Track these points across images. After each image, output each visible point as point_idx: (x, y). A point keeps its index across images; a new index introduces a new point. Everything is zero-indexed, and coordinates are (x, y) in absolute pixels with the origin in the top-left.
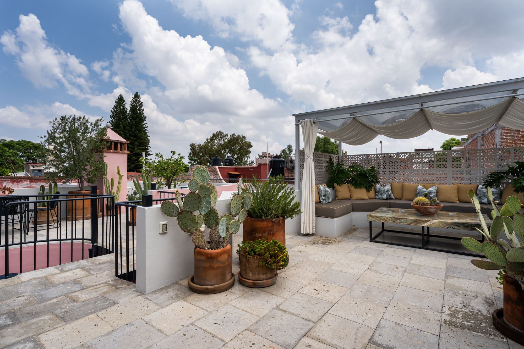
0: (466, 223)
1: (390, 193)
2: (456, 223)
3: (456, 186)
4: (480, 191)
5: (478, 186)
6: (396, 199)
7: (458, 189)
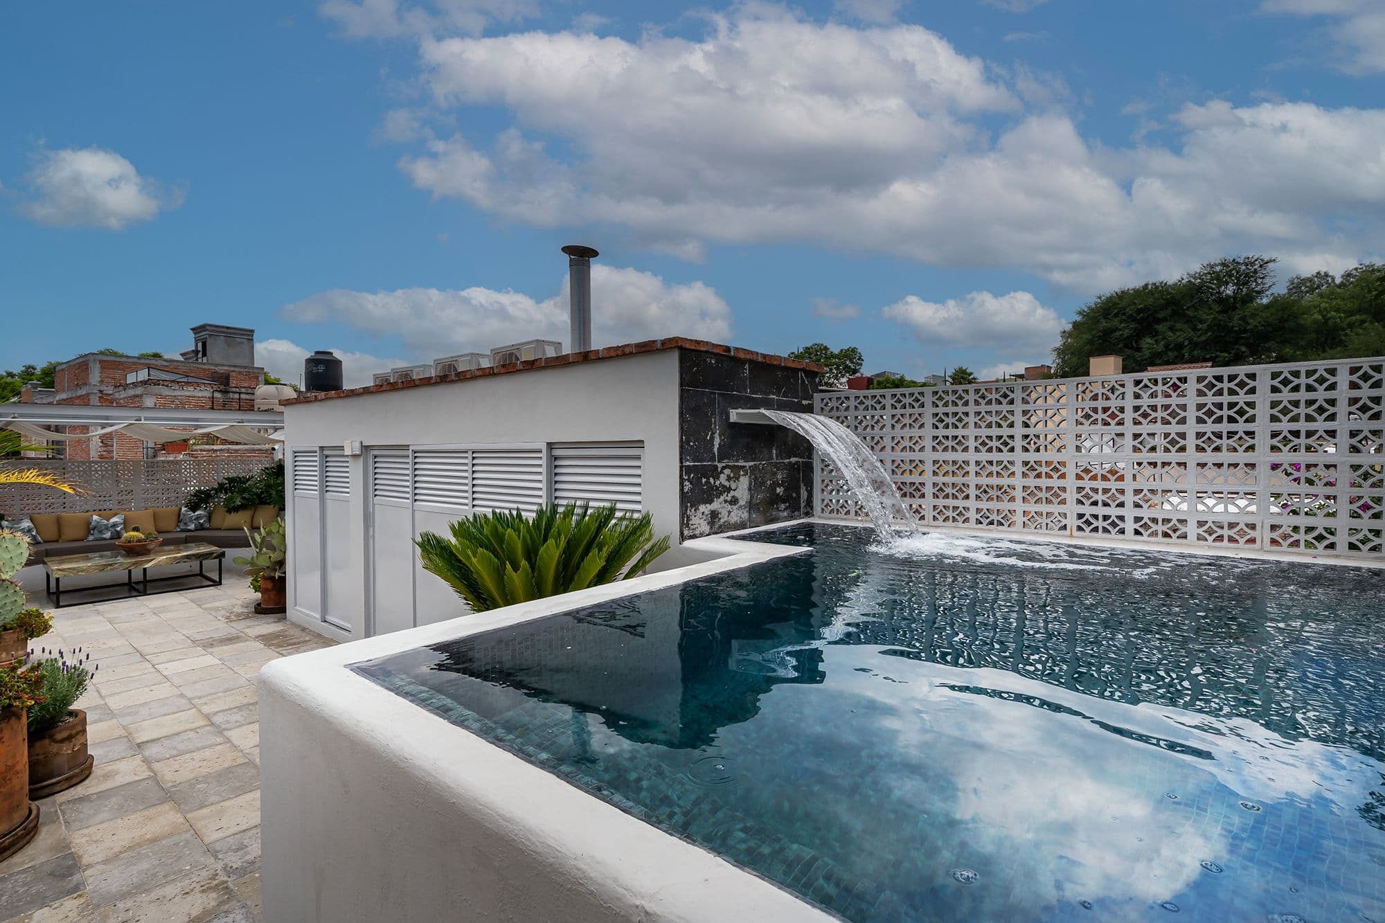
0: (197, 554)
1: (34, 533)
2: (187, 556)
3: (150, 511)
4: (184, 515)
5: (181, 509)
6: (45, 542)
7: (155, 516)
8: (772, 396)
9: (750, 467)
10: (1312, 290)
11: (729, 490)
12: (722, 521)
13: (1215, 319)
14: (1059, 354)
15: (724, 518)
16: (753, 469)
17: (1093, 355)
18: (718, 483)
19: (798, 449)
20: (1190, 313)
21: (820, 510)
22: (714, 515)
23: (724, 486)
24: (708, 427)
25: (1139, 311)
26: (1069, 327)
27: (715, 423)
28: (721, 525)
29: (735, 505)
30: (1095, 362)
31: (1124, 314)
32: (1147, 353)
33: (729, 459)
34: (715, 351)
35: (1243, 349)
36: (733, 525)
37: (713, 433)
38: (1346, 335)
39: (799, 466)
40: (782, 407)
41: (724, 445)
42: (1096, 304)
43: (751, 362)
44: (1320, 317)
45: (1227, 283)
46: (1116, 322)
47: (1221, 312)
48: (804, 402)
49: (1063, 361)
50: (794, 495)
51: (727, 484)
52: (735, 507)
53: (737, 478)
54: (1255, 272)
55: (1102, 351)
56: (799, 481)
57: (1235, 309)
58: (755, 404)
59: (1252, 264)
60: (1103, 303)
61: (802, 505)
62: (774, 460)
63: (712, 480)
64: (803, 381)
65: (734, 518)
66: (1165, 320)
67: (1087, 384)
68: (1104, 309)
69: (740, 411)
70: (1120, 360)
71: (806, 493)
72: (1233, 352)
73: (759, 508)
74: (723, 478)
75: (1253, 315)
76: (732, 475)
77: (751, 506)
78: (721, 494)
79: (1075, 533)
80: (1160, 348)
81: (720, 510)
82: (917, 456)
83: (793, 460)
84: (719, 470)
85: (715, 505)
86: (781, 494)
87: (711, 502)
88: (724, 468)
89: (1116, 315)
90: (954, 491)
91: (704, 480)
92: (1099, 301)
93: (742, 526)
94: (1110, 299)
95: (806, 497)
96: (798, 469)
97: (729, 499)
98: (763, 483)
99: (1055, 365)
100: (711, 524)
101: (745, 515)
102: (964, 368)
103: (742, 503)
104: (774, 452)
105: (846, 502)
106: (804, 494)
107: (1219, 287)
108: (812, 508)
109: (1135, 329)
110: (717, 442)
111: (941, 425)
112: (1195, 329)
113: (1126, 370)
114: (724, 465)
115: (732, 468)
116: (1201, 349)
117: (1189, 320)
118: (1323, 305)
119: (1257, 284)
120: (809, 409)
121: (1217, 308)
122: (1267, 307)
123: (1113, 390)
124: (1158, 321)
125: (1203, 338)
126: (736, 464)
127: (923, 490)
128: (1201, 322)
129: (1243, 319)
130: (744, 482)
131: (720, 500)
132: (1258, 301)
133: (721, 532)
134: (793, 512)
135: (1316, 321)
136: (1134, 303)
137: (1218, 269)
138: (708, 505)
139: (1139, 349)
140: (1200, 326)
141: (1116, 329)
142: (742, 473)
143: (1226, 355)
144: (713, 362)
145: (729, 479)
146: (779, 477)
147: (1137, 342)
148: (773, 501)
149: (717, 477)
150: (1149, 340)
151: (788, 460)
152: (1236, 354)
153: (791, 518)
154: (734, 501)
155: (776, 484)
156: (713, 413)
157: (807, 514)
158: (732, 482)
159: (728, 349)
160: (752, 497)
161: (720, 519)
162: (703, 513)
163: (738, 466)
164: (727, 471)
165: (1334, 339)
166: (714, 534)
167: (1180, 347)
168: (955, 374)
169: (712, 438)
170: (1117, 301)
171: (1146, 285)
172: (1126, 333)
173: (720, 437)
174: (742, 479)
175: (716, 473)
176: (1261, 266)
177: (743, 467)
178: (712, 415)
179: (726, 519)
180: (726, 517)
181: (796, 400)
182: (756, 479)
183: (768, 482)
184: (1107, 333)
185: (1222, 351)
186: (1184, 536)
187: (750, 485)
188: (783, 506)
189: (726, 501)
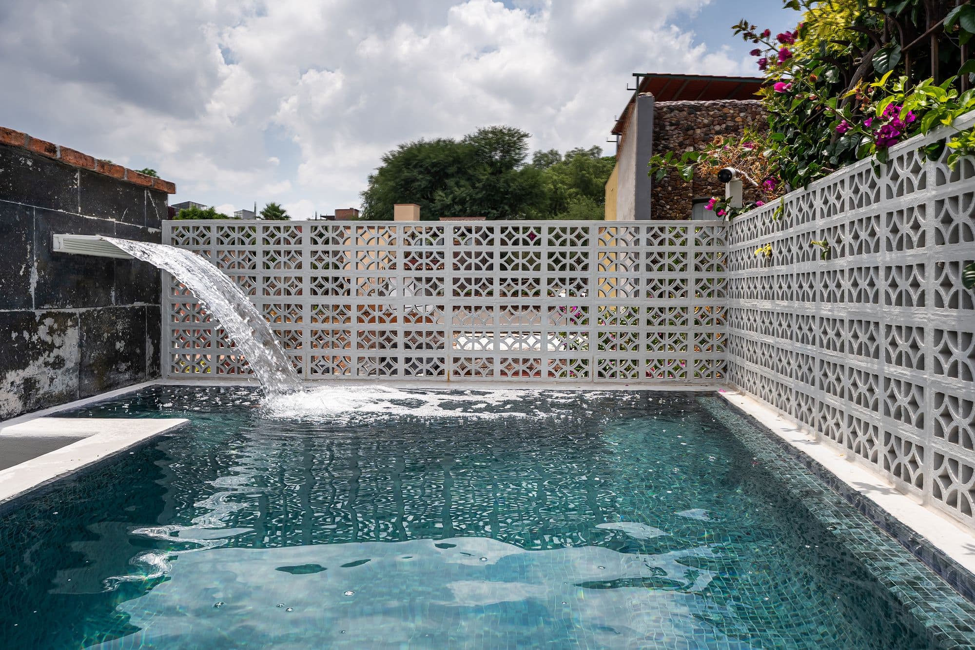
8: (110, 220)
9: (81, 315)
10: (548, 164)
11: (51, 347)
12: (41, 392)
13: (488, 179)
14: (366, 198)
15: (44, 387)
16: (85, 317)
17: (396, 203)
18: (35, 338)
19: (143, 290)
20: (470, 172)
21: (169, 368)
22: (29, 384)
23: (43, 343)
24: (21, 257)
25: (434, 165)
26: (376, 173)
27: (31, 252)
28: (39, 399)
29: (60, 368)
30: (398, 209)
31: (421, 166)
32: (438, 205)
33: (51, 303)
34: (34, 148)
35: (507, 208)
36: (57, 397)
37: (28, 267)
38: (568, 203)
39: (144, 313)
40: (123, 234)
41: (45, 284)
42: (399, 152)
43: (83, 171)
44: (552, 187)
45: (496, 149)
46: (415, 173)
47: (492, 174)
48: (151, 230)
49: (371, 206)
50: (138, 351)
51: (48, 339)
52: (59, 372)
53: (63, 331)
54: (515, 143)
55: (405, 200)
56: (144, 333)
57: (501, 172)
58: (89, 228)
59: (513, 136)
60: (404, 153)
61: (148, 363)
62: (114, 305)
63: (26, 335)
64: (149, 203)
65: (59, 387)
66: (452, 175)
67: (387, 229)
68: (406, 160)
69: (68, 236)
70: (418, 209)
71: (152, 348)
72: (500, 210)
73: (92, 371)
74: (42, 331)
75: (513, 180)
76: (56, 326)
77: (82, 369)
78: (40, 354)
79: (453, 378)
80: (448, 201)
81: (38, 377)
82: (293, 300)
83: (138, 304)
84: (37, 319)
85: (31, 371)
86: (122, 349)
87: (24, 366)
88: (44, 316)
89: (415, 167)
90: (334, 339)
91: (14, 335)
92: (401, 150)
93: (70, 397)
94: (410, 150)
95: (151, 352)
96: (143, 317)
97: (51, 360)
98: (100, 336)
99: (363, 209)
100: (25, 397)
101: (74, 382)
102: (277, 205)
103: (70, 365)
104: (113, 294)
105: (229, 357)
106: (150, 349)
107: (491, 152)
108: (159, 366)
109: (430, 181)
110: (34, 279)
111: (320, 265)
112: (474, 187)
113: (422, 218)
114: (44, 312)
115: (55, 316)
116: (478, 205)
117: (469, 179)
118: (555, 177)
119: (516, 154)
120: (157, 239)
121: (489, 170)
122: (522, 173)
123: (413, 236)
124: (447, 176)
125: (480, 196)
126: (62, 310)
127: (300, 340)
128: (479, 181)
129: (506, 182)
130: (73, 335)
131: (38, 363)
132: (515, 168)
133: (39, 409)
134: (137, 373)
135: (550, 190)
136: (430, 158)
137: (490, 135)
138: (20, 372)
139: (433, 201)
140: (477, 185)
141: (415, 180)
142: (70, 323)
143: (495, 212)
144: (29, 163)
145: (51, 331)
146: (120, 327)
147: (431, 193)
148: (112, 360)
149: (33, 330)
150: (440, 193)
151: (130, 306)
152: (502, 212)
153: (135, 381)
154: (59, 363)
155: (114, 338)
156: (29, 237)
157: (154, 375)
158: (55, 336)
159: (52, 148)
160: (83, 356)
161: (38, 390)
162: (12, 383)
163: (64, 313)
164: (49, 321)
165: (560, 205)
166: (28, 412)
167: (462, 202)
168: (267, 211)
169: (27, 274)
170: (416, 152)
171: (439, 141)
172: (424, 184)
173: (39, 272)
174: (70, 331)
175: (32, 325)
176: (518, 139)
177: (71, 315)
178: (27, 239)
179: (46, 388)
180: (47, 387)
181: (141, 227)
182: (89, 331)
183: (105, 335)
184: (408, 182)
185: (493, 209)
186: (538, 373)
187: (81, 339)
188: (123, 367)
189: (46, 364)
